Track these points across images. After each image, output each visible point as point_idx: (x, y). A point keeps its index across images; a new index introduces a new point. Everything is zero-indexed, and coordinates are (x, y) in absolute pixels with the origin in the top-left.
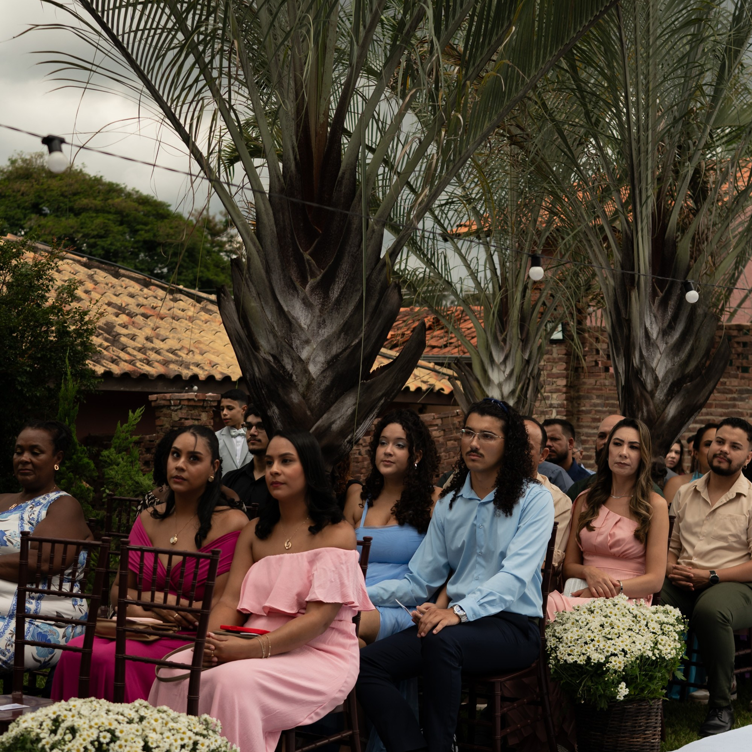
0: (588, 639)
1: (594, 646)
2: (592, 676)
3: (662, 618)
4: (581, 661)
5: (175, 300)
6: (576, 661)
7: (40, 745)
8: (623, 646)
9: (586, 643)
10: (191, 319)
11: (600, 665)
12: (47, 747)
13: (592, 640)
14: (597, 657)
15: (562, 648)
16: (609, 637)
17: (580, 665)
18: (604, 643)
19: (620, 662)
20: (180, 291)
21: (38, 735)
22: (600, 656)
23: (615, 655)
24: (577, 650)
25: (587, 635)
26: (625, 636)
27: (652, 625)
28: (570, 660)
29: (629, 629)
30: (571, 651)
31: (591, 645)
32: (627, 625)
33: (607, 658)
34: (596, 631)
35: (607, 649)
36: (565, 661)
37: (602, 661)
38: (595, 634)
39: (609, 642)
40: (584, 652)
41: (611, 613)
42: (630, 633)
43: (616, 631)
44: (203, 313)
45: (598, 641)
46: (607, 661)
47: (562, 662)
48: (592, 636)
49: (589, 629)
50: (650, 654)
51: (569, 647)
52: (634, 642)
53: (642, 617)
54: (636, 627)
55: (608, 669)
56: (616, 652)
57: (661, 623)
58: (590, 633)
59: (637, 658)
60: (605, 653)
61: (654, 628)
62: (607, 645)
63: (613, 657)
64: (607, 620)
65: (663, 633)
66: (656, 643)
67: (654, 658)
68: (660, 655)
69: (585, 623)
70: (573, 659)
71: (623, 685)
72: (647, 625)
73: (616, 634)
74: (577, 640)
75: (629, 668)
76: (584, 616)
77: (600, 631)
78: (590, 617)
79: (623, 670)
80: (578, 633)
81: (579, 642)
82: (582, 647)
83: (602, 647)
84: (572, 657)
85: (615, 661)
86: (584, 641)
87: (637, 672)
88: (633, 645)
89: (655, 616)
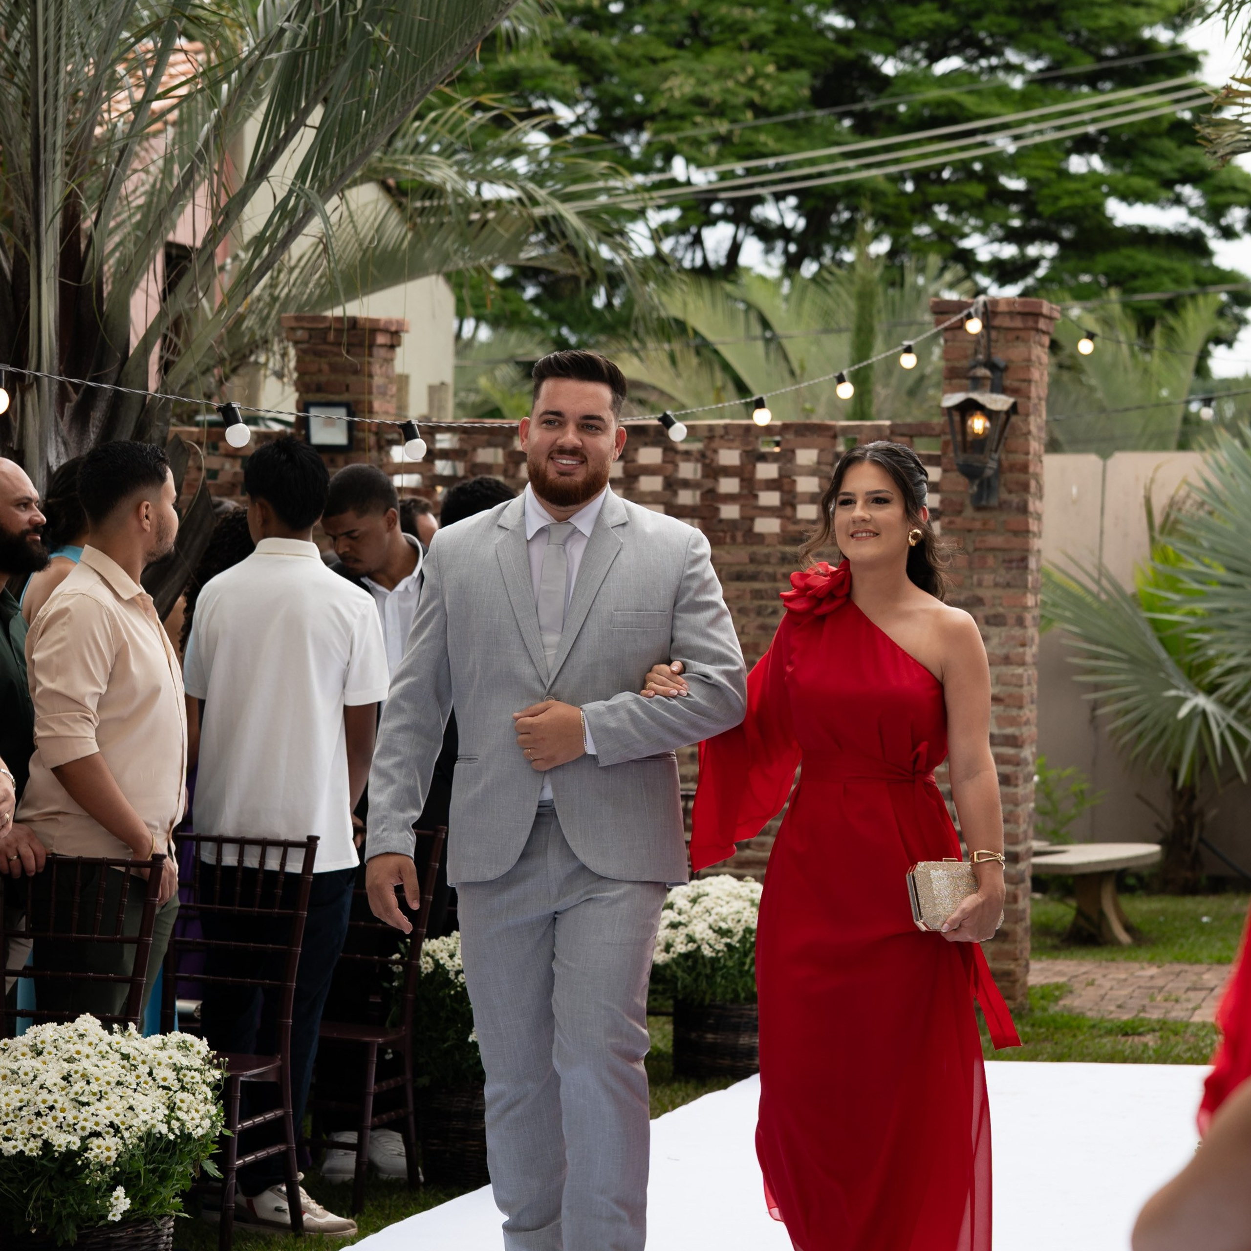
0: (42, 1108)
1: (55, 1119)
2: (51, 1179)
3: (178, 1057)
4: (32, 1149)
6: (22, 1152)
8: (110, 1116)
9: (38, 1114)
11: (70, 1155)
13: (52, 1108)
14: (62, 1141)
16: (84, 1099)
17: (30, 1159)
18: (74, 1112)
19: (108, 1149)
22: (70, 1138)
23: (97, 1134)
24: (21, 1128)
25: (39, 1099)
26: (113, 1098)
27: (159, 1073)
28: (10, 1149)
29: (119, 1083)
30: (9, 1131)
31: (49, 1119)
32: (115, 1074)
33: (83, 1139)
34: (55, 1089)
35: (82, 1123)
37: (75, 1148)
38: (56, 1096)
39: (83, 1109)
40: (35, 1131)
41: (78, 1053)
42: (119, 1090)
43: (95, 1087)
45: (63, 1110)
46: (85, 1148)
48: (50, 1099)
49: (41, 1087)
50: (164, 1129)
51: (5, 1124)
52: (131, 1108)
53: (140, 1059)
54: (131, 1079)
55: (87, 1164)
56: (98, 1129)
57: (177, 1069)
58: (44, 1094)
59: (141, 1139)
60: (79, 1132)
61: (165, 1079)
62: (81, 1117)
63: (94, 1139)
64: (74, 1066)
65: (183, 1088)
66: (172, 1108)
67: (172, 1137)
68: (182, 1131)
69: (31, 1075)
70: (15, 1147)
71: (120, 1191)
72: (150, 1074)
73: (94, 1094)
74: (20, 1109)
75: (125, 1159)
76: (28, 1063)
77: (63, 1089)
78: (37, 1063)
79: (115, 1164)
80: (20, 1095)
81: (23, 1113)
82: (30, 1122)
83: (72, 1122)
84: (13, 1143)
85: (99, 1147)
86: (33, 1109)
87: (141, 1166)
88: (130, 1114)
89: (163, 1056)
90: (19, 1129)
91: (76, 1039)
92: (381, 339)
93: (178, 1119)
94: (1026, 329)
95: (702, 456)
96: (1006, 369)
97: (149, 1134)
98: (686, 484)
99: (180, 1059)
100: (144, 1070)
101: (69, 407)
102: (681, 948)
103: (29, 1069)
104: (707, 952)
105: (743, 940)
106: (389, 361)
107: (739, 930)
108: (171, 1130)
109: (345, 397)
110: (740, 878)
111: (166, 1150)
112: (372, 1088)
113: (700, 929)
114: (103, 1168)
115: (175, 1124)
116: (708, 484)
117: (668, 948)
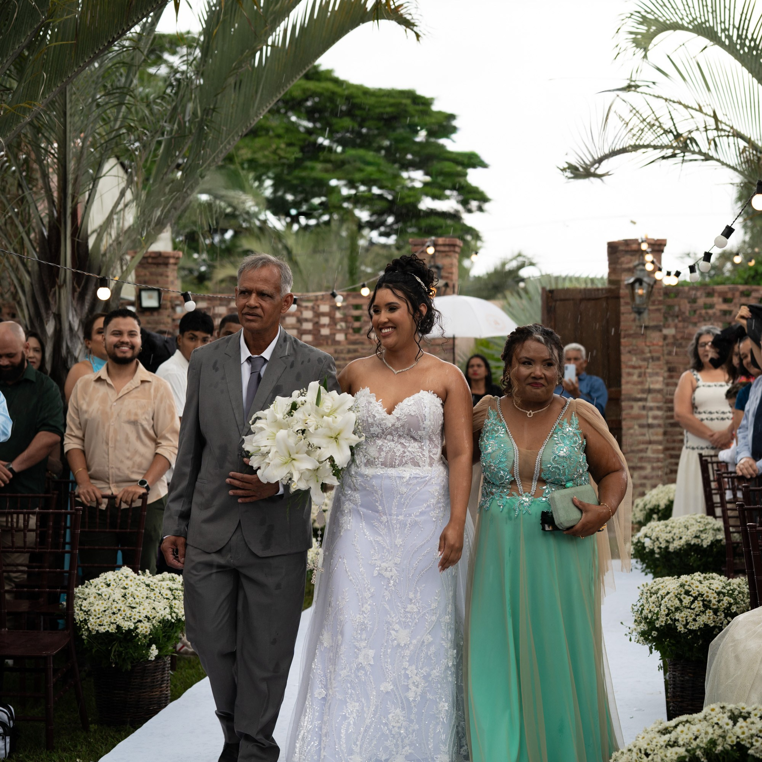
0: (115, 610)
1: (121, 615)
2: (121, 642)
3: (171, 584)
4: (112, 629)
6: (108, 631)
9: (114, 613)
11: (130, 631)
13: (119, 610)
14: (127, 625)
15: (92, 620)
16: (133, 605)
17: (112, 633)
18: (130, 612)
19: (146, 628)
22: (129, 623)
23: (140, 621)
24: (106, 620)
25: (113, 606)
28: (102, 630)
29: (147, 598)
30: (100, 621)
31: (119, 615)
32: (145, 594)
33: (135, 624)
34: (119, 602)
35: (133, 616)
36: (97, 631)
37: (132, 628)
38: (120, 605)
39: (134, 610)
40: (113, 621)
41: (127, 584)
42: (148, 601)
43: (137, 600)
45: (124, 611)
46: (136, 628)
47: (94, 633)
48: (118, 606)
49: (114, 601)
50: (169, 617)
51: (99, 618)
52: (154, 608)
53: (154, 586)
54: (152, 595)
55: (137, 635)
56: (141, 619)
57: (171, 590)
58: (115, 604)
59: (160, 622)
60: (133, 620)
61: (167, 595)
62: (133, 614)
63: (139, 623)
64: (127, 591)
65: (175, 598)
66: (171, 608)
67: (173, 621)
68: (177, 617)
69: (108, 596)
70: (104, 629)
71: (154, 647)
73: (137, 604)
74: (105, 611)
75: (154, 631)
76: (104, 590)
77: (123, 601)
78: (109, 590)
79: (150, 634)
80: (104, 605)
81: (106, 613)
82: (110, 617)
83: (129, 616)
84: (103, 627)
85: (142, 627)
86: (111, 611)
88: (153, 611)
89: (164, 584)
90: (105, 621)
91: (124, 578)
93: (175, 612)
94: (450, 251)
96: (442, 268)
97: (163, 619)
103: (106, 593)
108: (172, 617)
111: (170, 627)
114: (145, 637)
115: (174, 615)
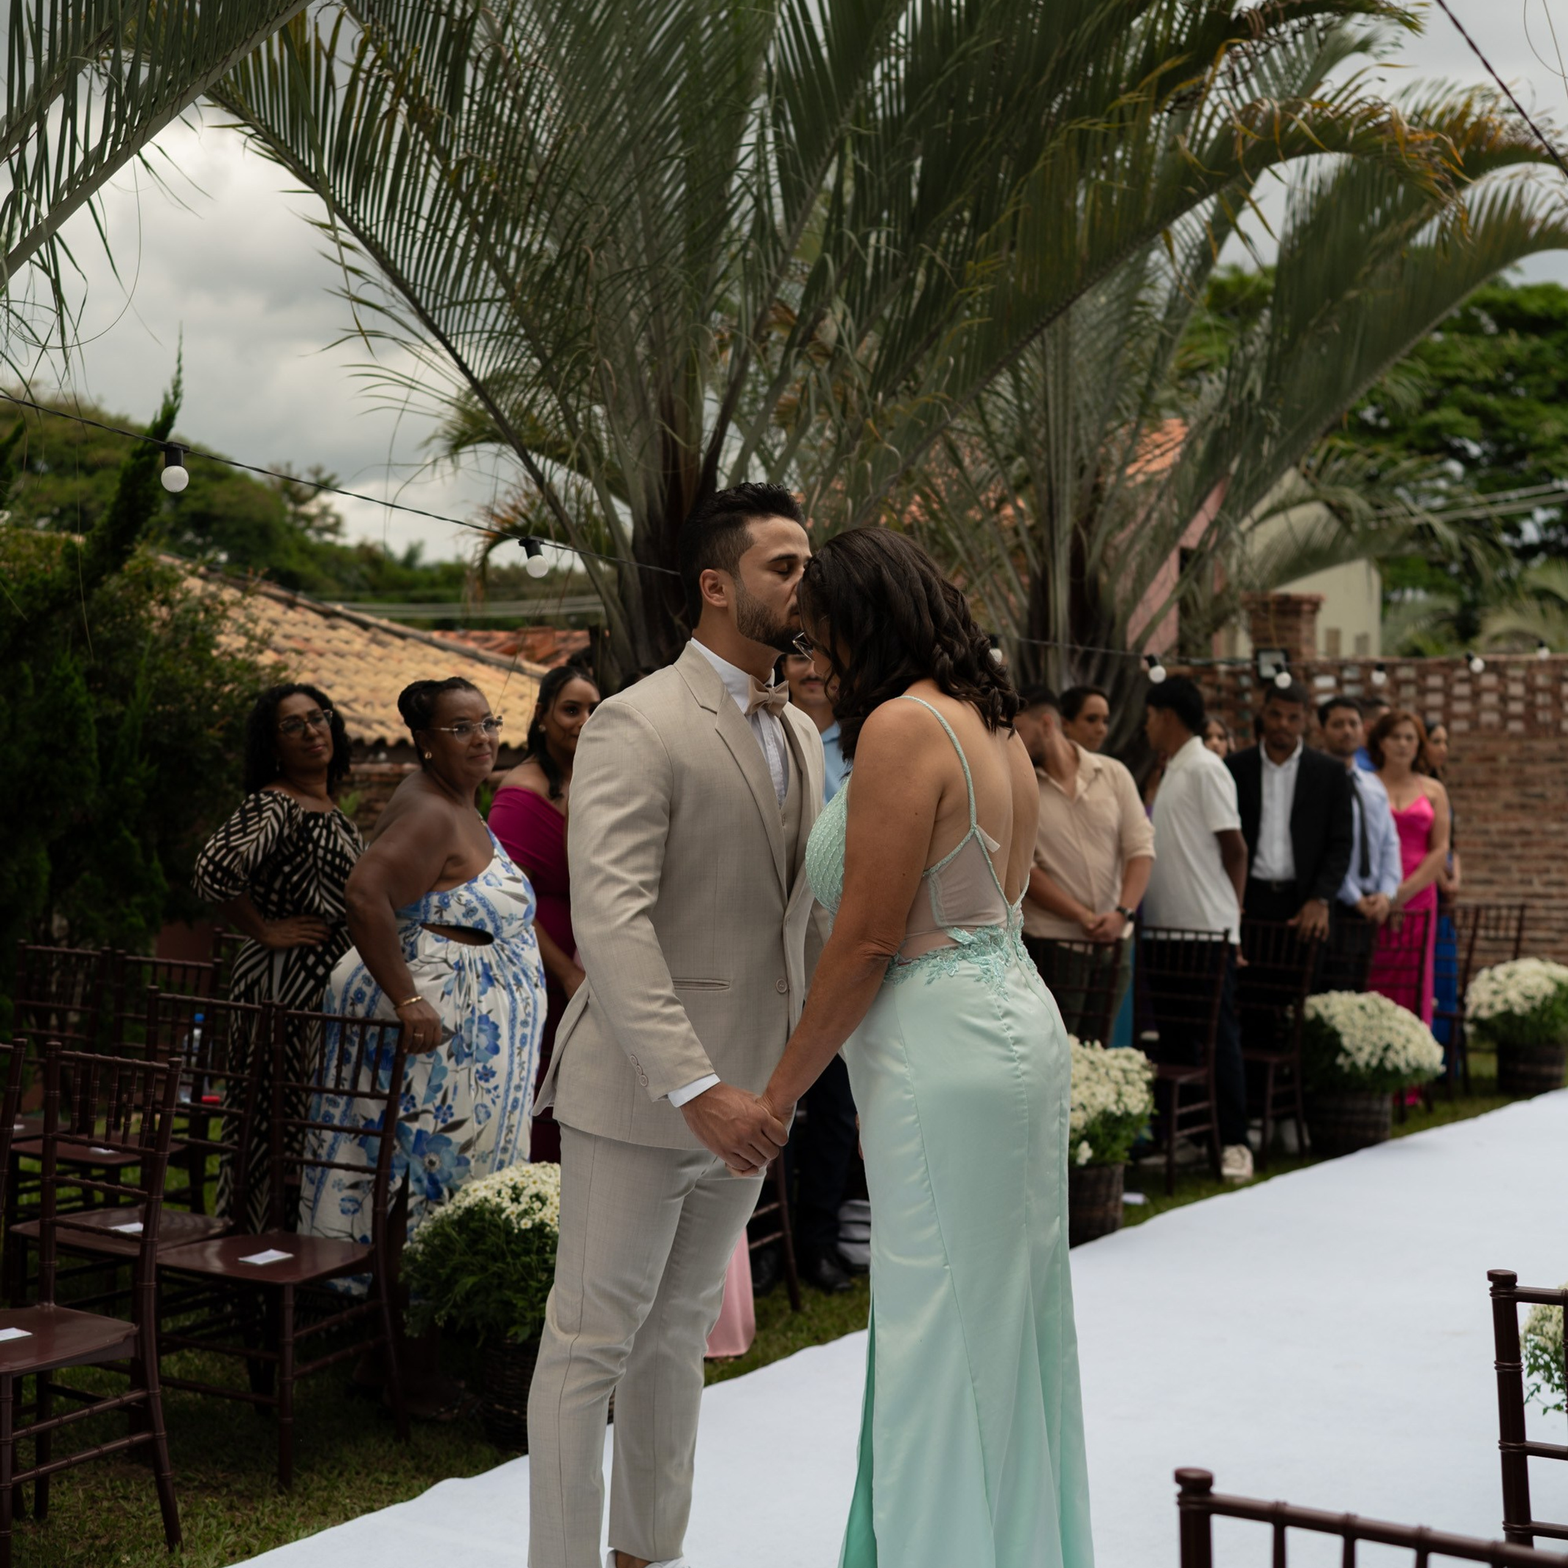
5: (333, 628)
7: (503, 1216)
10: (360, 656)
12: (513, 1217)
20: (338, 615)
21: (498, 1205)
44: (374, 647)
72: (1107, 1074)
87: (1099, 1130)
92: (1306, 607)
95: (1524, 681)
98: (1514, 699)
99: (1126, 1065)
100: (1102, 1071)
101: (1077, 659)
102: (1500, 1007)
104: (1517, 1010)
105: (1543, 1003)
106: (1312, 621)
107: (1539, 997)
109: (1284, 645)
110: (1542, 960)
112: (1271, 1090)
113: (1513, 995)
116: (1529, 698)
117: (1491, 1006)
